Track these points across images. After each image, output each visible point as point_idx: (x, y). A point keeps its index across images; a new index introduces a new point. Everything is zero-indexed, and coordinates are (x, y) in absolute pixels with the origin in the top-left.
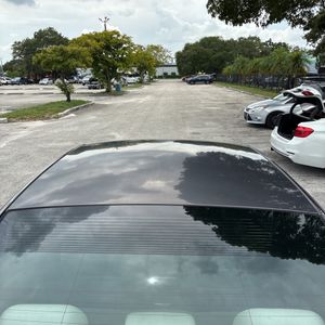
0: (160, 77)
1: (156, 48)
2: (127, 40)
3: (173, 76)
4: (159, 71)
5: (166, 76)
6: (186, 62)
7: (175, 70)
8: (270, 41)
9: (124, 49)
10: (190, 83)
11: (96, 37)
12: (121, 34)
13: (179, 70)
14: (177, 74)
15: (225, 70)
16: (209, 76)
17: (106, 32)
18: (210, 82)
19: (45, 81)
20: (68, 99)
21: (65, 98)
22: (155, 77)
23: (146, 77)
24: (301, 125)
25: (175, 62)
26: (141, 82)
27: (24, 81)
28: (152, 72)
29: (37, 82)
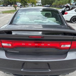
0: (37, 6)
3: (40, 6)
4: (37, 4)
5: (39, 5)
6: (44, 2)
7: (41, 4)
13: (42, 4)
14: (41, 5)
15: (53, 4)
16: (49, 5)
19: (9, 6)
20: (16, 10)
21: (15, 9)
22: (36, 6)
23: (34, 5)
24: (66, 12)
25: (41, 2)
26: (33, 6)
27: (4, 6)
28: (35, 4)
29: (7, 6)
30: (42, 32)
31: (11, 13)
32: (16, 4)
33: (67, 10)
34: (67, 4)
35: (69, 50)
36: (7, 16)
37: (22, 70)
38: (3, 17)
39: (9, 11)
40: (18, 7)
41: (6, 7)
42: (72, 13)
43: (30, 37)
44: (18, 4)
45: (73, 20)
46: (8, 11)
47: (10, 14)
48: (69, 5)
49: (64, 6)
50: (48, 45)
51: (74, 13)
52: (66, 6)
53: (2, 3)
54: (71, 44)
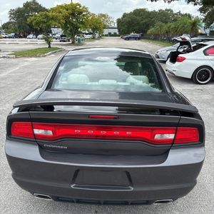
0: (106, 35)
1: (104, 16)
2: (86, 9)
3: (115, 35)
4: (106, 32)
5: (110, 35)
6: (124, 26)
7: (116, 31)
8: (179, 12)
9: (84, 15)
10: (126, 39)
11: (66, 7)
12: (82, 6)
13: (119, 31)
14: (118, 33)
15: (149, 32)
16: (138, 35)
17: (72, 4)
18: (139, 39)
19: (31, 36)
20: (50, 47)
21: (48, 46)
22: (103, 36)
23: (97, 35)
24: (180, 55)
25: (116, 26)
26: (94, 38)
27: (17, 36)
28: (101, 32)
29: (25, 37)
30: (117, 108)
31: (36, 57)
32: (51, 32)
33: (184, 51)
34: (183, 37)
35: (172, 144)
36: (26, 64)
37: (72, 186)
38: (17, 68)
39: (32, 50)
40: (54, 40)
41: (24, 39)
42: (197, 59)
43: (92, 118)
44: (54, 30)
45: (200, 76)
46: (29, 51)
47: (34, 59)
48: (188, 38)
49: (176, 40)
50: (128, 133)
51: (202, 58)
52: (180, 40)
53: (13, 27)
54: (176, 133)
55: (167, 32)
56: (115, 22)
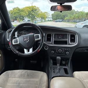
1: (46, 13)
4: (47, 19)
8: (78, 11)
9: (37, 11)
10: (55, 22)
11: (29, 8)
12: (37, 7)
16: (61, 20)
17: (32, 6)
18: (61, 21)
22: (46, 21)
55: (74, 18)
56: (51, 15)
